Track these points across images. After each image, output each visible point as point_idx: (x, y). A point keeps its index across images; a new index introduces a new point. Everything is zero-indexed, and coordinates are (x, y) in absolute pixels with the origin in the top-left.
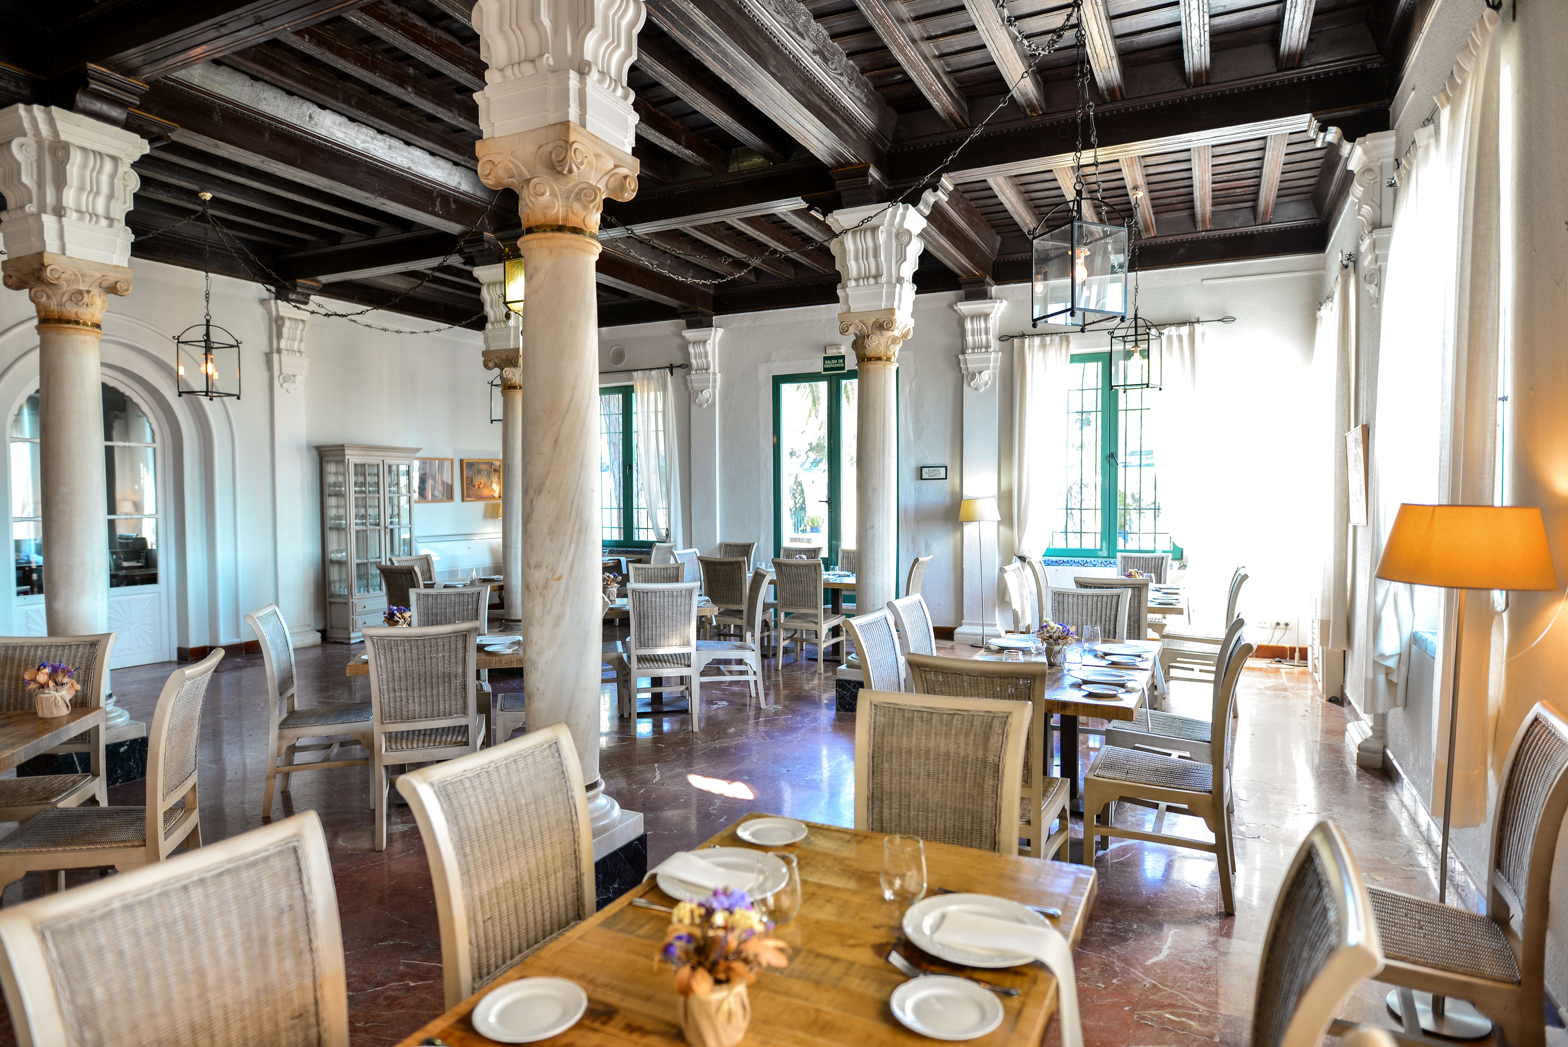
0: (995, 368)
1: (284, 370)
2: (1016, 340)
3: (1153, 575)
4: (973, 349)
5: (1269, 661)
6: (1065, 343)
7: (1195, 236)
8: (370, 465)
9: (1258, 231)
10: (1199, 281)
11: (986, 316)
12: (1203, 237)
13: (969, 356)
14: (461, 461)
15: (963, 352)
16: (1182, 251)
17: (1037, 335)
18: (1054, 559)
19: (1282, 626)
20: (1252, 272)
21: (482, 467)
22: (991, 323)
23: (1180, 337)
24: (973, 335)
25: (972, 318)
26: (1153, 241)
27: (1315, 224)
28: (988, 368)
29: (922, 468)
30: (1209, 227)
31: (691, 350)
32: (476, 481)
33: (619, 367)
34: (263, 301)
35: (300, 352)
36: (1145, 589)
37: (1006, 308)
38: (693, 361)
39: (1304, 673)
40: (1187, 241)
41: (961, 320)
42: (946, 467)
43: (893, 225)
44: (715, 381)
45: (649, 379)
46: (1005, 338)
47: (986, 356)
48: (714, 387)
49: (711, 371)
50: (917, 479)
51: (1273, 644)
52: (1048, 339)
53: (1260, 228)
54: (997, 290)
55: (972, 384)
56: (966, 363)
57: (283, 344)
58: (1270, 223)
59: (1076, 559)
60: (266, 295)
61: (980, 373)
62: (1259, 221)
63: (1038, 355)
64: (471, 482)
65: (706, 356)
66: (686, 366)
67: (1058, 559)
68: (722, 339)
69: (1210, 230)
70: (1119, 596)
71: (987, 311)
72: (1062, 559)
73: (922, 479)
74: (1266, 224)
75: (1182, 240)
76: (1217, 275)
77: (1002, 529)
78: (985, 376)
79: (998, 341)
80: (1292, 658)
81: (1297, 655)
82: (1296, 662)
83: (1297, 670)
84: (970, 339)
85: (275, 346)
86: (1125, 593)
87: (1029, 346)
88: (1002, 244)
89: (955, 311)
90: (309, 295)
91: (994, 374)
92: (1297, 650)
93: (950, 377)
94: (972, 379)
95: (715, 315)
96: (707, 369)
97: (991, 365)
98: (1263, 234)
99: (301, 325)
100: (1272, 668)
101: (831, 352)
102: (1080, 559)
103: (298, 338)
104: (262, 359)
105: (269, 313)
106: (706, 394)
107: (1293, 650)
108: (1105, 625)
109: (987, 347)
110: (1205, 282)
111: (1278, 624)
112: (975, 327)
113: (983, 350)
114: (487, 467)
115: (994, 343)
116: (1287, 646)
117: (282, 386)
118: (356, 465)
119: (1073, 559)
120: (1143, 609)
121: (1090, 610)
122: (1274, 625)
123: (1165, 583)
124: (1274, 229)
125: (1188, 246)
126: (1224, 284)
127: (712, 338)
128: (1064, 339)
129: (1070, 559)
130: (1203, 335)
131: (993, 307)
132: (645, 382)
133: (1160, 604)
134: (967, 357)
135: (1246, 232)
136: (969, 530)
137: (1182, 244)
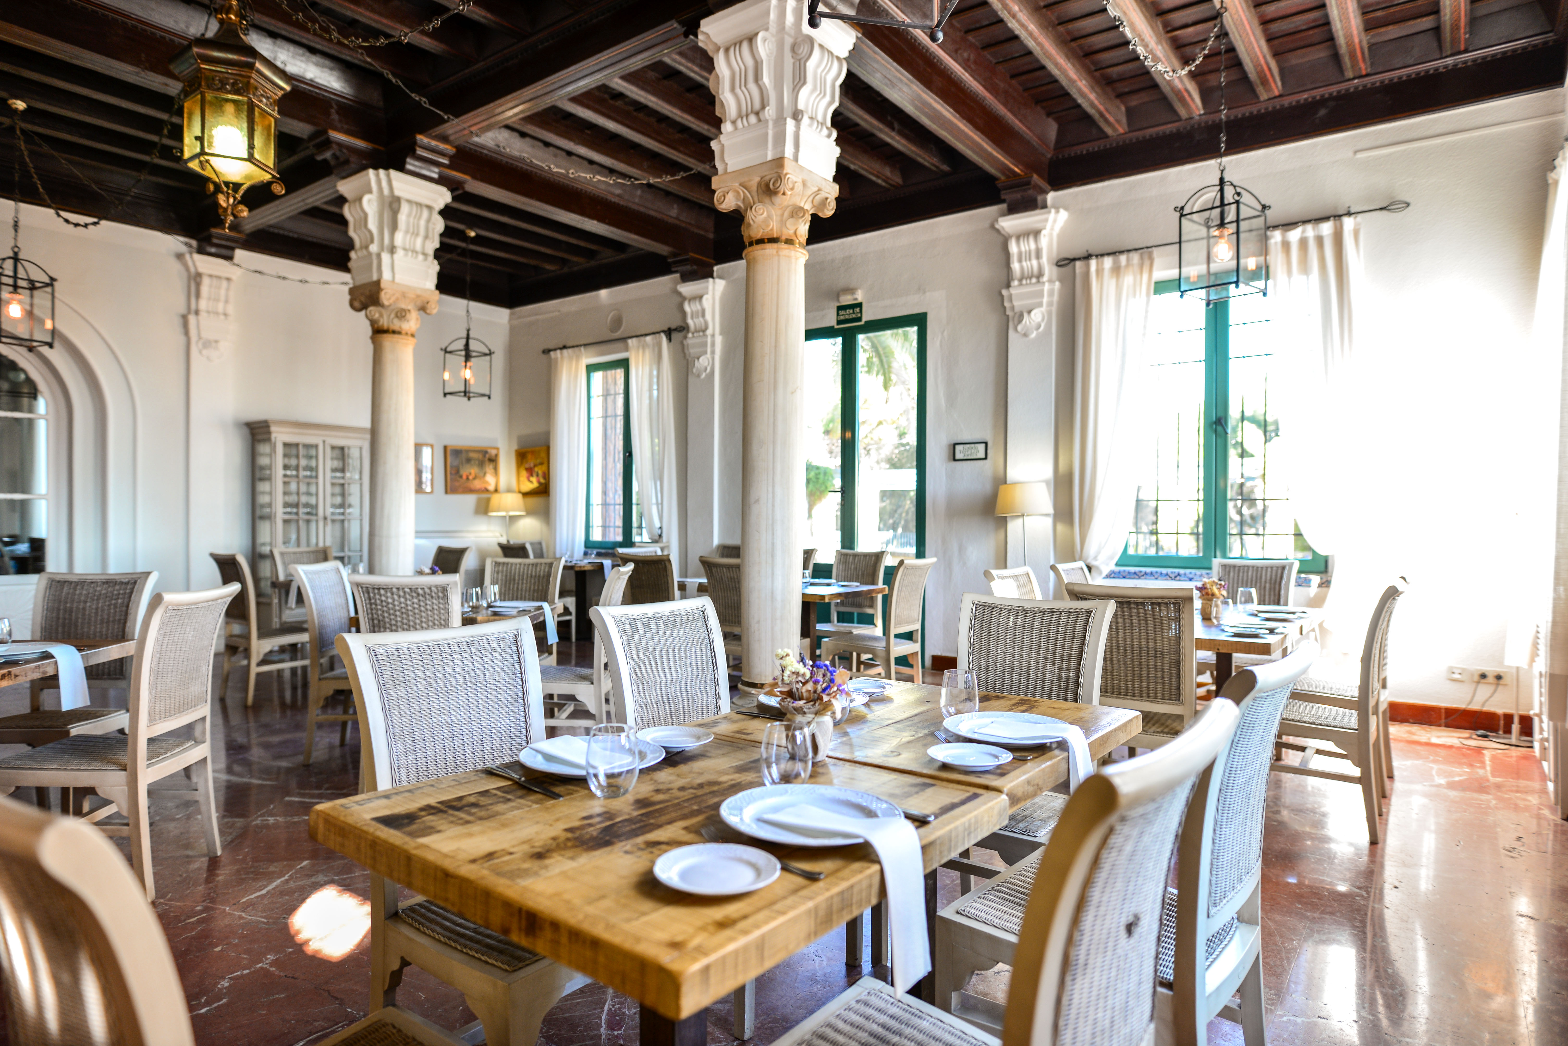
0: (1050, 304)
1: (204, 335)
2: (1078, 264)
3: (1253, 591)
4: (1020, 280)
5: (1466, 733)
6: (1147, 263)
7: (1343, 87)
8: (307, 446)
9: (1446, 67)
10: (1350, 154)
11: (1036, 233)
12: (1356, 88)
13: (1016, 290)
14: (445, 448)
15: (1008, 286)
16: (1322, 112)
17: (1109, 254)
18: (1132, 569)
19: (1491, 679)
20: (1439, 131)
21: (472, 455)
22: (1044, 241)
23: (1320, 240)
24: (1020, 261)
25: (1018, 238)
26: (1278, 104)
27: (1546, 43)
28: (1040, 305)
29: (955, 445)
30: (1364, 68)
31: (687, 308)
32: (464, 472)
33: (617, 335)
34: (179, 256)
35: (225, 315)
36: (1187, 606)
37: (1067, 222)
38: (690, 322)
39: (1525, 758)
40: (1331, 98)
41: (1005, 241)
42: (986, 443)
43: (784, 28)
44: (713, 344)
45: (644, 348)
46: (1065, 262)
47: (1038, 288)
48: (713, 352)
49: (709, 332)
50: (949, 460)
51: (1475, 706)
52: (1123, 258)
53: (1450, 61)
54: (1054, 198)
55: (1019, 328)
56: (1011, 300)
57: (203, 304)
58: (1466, 51)
59: (1164, 571)
60: (183, 249)
61: (1029, 312)
62: (1448, 48)
63: (1110, 283)
64: (457, 472)
65: (703, 315)
66: (683, 328)
67: (1137, 569)
68: (724, 294)
69: (1367, 75)
70: (1089, 613)
71: (1038, 226)
72: (1143, 569)
73: (955, 460)
74: (1460, 53)
75: (1322, 96)
76: (1379, 143)
77: (1060, 527)
78: (1037, 316)
79: (1055, 269)
80: (1508, 731)
81: (1516, 727)
82: (1514, 739)
83: (1515, 752)
84: (1016, 266)
85: (193, 306)
86: (1100, 609)
87: (1097, 271)
88: (1060, 133)
89: (998, 231)
90: (233, 249)
91: (1050, 313)
92: (1516, 720)
93: (992, 321)
94: (1020, 321)
95: (717, 264)
96: (704, 331)
97: (1045, 300)
98: (1454, 71)
99: (224, 284)
100: (1470, 748)
101: (847, 300)
102: (1170, 570)
103: (223, 298)
104: (178, 322)
105: (187, 269)
106: (703, 361)
107: (1509, 718)
108: (1060, 668)
109: (1040, 275)
110: (1360, 155)
111: (1483, 676)
112: (1023, 249)
113: (1034, 280)
114: (480, 456)
115: (1049, 271)
116: (1500, 711)
117: (200, 352)
118: (286, 445)
119: (1159, 570)
120: (1185, 642)
121: (1035, 639)
122: (1476, 678)
123: (1286, 604)
124: (1474, 60)
125: (1332, 104)
126: (1390, 155)
127: (710, 292)
128: (1146, 257)
129: (1154, 570)
130: (1356, 233)
131: (1046, 220)
132: (641, 351)
133: (1236, 635)
134: (1013, 291)
135: (1427, 71)
136: (1014, 527)
137: (1322, 102)
